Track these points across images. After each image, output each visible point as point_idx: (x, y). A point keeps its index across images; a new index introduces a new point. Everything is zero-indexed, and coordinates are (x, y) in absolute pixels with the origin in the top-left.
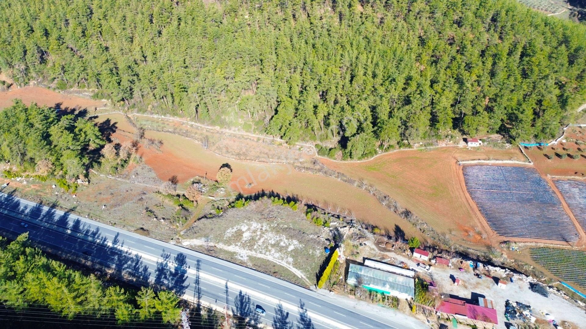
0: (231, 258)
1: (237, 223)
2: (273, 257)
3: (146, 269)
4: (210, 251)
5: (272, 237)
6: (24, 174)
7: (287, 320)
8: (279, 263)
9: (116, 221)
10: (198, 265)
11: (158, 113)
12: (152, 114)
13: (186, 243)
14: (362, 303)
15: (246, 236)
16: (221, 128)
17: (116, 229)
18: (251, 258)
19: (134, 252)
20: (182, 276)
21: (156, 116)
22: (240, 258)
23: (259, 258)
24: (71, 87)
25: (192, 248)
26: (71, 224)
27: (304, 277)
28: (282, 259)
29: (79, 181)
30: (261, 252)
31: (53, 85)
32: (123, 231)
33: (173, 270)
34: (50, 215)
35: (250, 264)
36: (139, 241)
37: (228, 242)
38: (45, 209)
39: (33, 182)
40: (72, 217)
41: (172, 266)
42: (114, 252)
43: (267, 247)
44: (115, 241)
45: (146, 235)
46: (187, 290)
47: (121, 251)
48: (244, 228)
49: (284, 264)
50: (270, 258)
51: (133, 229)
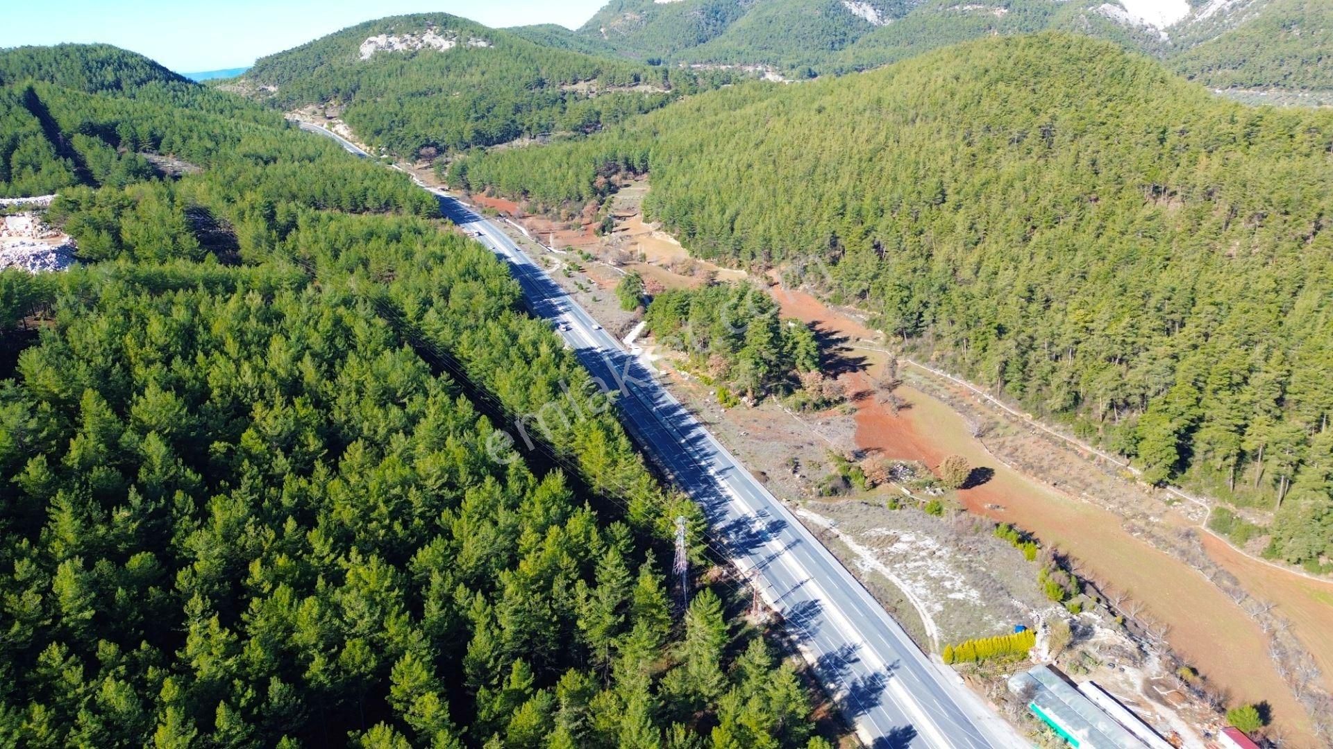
0: (846, 560)
1: (902, 527)
2: (913, 592)
3: (723, 514)
4: (823, 536)
5: (938, 568)
6: (693, 371)
7: (847, 665)
8: (911, 601)
9: (742, 453)
10: (794, 544)
11: (944, 369)
12: (935, 367)
13: (802, 512)
14: (1003, 724)
15: (900, 547)
16: (1034, 419)
17: (733, 461)
18: (874, 573)
19: (729, 492)
20: (760, 541)
21: (938, 372)
22: (858, 565)
23: (887, 580)
24: (848, 303)
25: (804, 523)
26: (693, 434)
27: (935, 637)
28: (925, 600)
29: (745, 399)
30: (898, 576)
31: (826, 296)
32: (739, 466)
33: (754, 531)
34: (682, 417)
35: (865, 579)
36: (747, 484)
37: (862, 541)
38: (683, 411)
39: (694, 383)
40: (702, 430)
41: (759, 526)
42: (709, 481)
43: (916, 575)
44: (720, 472)
45: (760, 481)
46: (747, 557)
47: (716, 483)
48: (905, 538)
49: (921, 607)
50: (906, 588)
51: (752, 468)
